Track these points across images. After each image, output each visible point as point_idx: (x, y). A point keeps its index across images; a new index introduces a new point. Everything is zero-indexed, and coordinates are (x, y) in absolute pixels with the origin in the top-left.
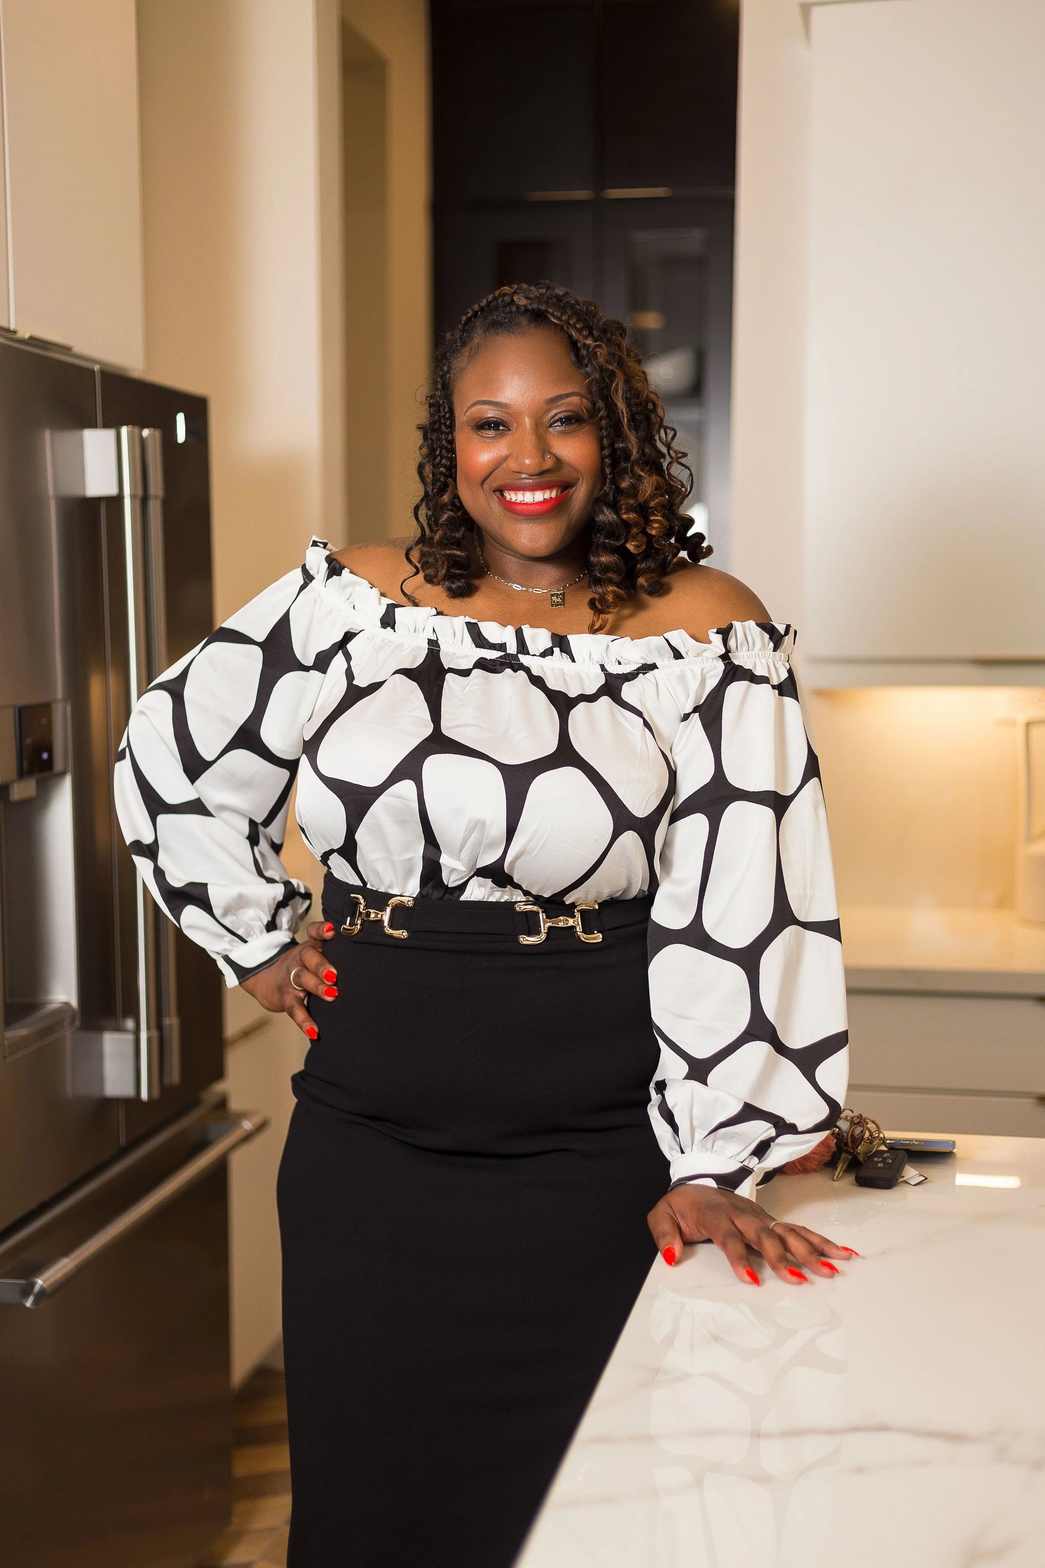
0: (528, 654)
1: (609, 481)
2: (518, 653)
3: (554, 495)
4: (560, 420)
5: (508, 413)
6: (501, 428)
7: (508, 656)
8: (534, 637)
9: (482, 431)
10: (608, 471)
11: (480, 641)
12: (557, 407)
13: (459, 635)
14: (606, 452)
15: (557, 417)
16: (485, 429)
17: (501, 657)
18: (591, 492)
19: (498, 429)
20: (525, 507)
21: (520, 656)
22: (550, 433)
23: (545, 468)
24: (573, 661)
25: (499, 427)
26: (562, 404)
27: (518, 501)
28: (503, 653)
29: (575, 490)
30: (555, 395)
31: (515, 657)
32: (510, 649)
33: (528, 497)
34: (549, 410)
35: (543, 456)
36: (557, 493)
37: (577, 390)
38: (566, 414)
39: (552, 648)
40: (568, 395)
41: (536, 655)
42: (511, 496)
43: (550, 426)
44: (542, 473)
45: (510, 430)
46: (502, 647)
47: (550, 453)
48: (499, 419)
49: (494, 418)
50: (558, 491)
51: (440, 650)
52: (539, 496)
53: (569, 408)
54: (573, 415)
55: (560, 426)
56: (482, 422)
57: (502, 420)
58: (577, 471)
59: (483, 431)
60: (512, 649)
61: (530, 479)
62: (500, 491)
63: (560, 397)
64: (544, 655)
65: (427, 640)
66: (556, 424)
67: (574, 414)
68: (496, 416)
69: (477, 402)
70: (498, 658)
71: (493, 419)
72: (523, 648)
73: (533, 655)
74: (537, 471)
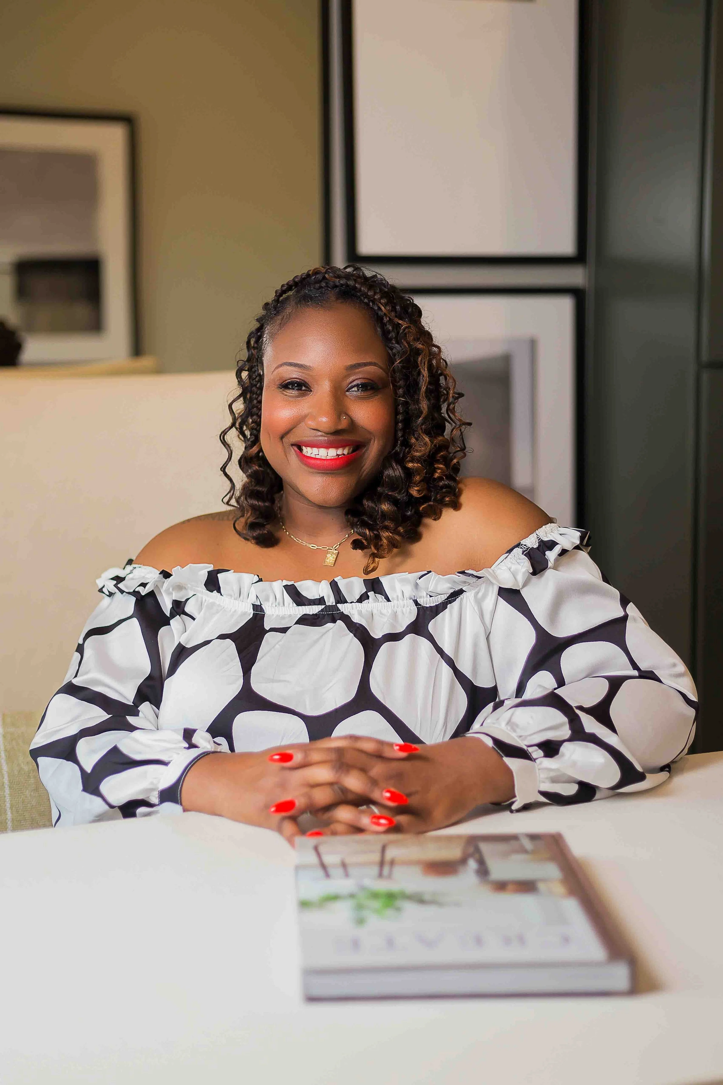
0: (346, 602)
1: (400, 442)
2: (336, 603)
3: (346, 452)
4: (357, 386)
5: (311, 376)
6: (304, 388)
7: (328, 608)
8: (349, 586)
9: (286, 391)
10: (400, 434)
11: (299, 599)
12: (355, 374)
13: (279, 596)
14: (400, 417)
15: (355, 383)
16: (289, 388)
17: (322, 610)
18: (381, 452)
19: (301, 390)
20: (318, 462)
21: (339, 606)
22: (346, 396)
23: (340, 427)
24: (388, 600)
25: (302, 388)
26: (360, 372)
27: (313, 456)
28: (323, 606)
29: (366, 450)
30: (354, 362)
31: (335, 608)
32: (329, 601)
33: (323, 453)
34: (348, 376)
35: (339, 417)
36: (349, 450)
37: (373, 360)
38: (363, 381)
39: (366, 593)
40: (365, 364)
41: (353, 602)
42: (308, 451)
43: (347, 391)
44: (337, 433)
45: (311, 391)
46: (321, 601)
47: (347, 414)
48: (303, 380)
49: (299, 379)
50: (350, 449)
51: (265, 614)
52: (332, 453)
53: (365, 376)
54: (370, 383)
55: (356, 391)
56: (287, 382)
57: (305, 381)
58: (370, 433)
59: (288, 391)
60: (330, 601)
61: (326, 437)
62: (299, 447)
63: (359, 365)
64: (360, 600)
65: (252, 606)
66: (353, 389)
67: (370, 381)
68: (300, 378)
69: (284, 363)
70: (320, 611)
71: (297, 380)
72: (341, 599)
73: (351, 603)
74: (332, 430)
